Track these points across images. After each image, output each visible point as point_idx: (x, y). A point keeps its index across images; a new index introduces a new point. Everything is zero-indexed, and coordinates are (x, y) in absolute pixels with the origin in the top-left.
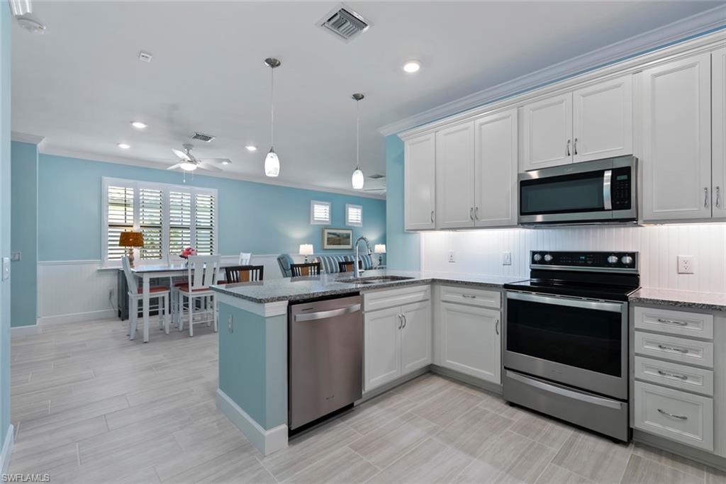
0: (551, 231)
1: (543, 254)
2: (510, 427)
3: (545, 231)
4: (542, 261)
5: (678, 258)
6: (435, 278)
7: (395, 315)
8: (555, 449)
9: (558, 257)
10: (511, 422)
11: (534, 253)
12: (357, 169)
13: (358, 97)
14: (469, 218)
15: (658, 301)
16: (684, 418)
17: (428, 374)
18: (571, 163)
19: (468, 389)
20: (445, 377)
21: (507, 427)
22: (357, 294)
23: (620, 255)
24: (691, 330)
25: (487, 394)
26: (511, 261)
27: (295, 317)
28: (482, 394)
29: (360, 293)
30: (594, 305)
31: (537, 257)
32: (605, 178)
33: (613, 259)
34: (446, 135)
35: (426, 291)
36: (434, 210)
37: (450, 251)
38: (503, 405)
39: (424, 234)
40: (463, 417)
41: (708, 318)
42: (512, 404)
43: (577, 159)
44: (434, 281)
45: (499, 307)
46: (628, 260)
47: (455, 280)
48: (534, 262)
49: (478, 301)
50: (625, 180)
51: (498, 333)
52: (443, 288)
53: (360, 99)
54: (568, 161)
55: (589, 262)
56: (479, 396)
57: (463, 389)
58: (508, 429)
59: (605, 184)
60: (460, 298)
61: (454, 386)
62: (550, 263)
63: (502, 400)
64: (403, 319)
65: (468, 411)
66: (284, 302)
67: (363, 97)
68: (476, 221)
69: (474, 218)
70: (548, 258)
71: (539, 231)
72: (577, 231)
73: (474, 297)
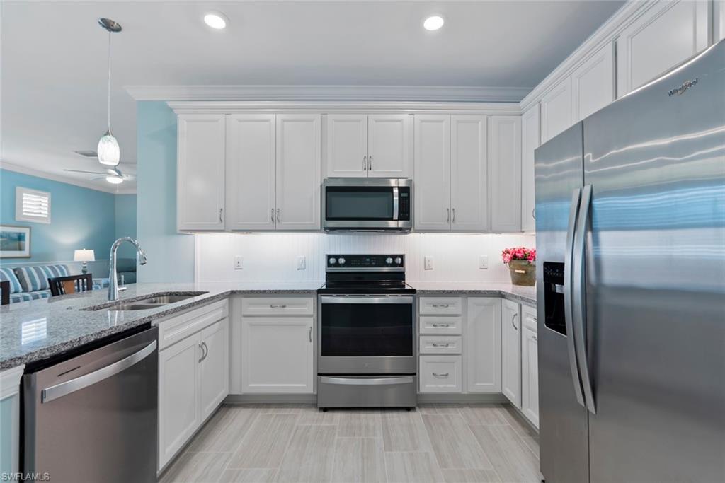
0: (341, 236)
1: (337, 257)
2: (337, 435)
3: (336, 236)
4: (337, 264)
5: (425, 259)
6: (235, 289)
7: (194, 345)
8: (379, 438)
9: (351, 260)
10: (334, 428)
11: (329, 257)
12: (107, 134)
13: (108, 25)
14: (270, 219)
15: (433, 291)
16: (447, 375)
17: (223, 409)
18: (366, 176)
19: (277, 409)
20: (246, 405)
21: (335, 435)
22: (147, 326)
23: (394, 257)
24: (451, 310)
25: (297, 407)
26: (305, 265)
27: (43, 393)
28: (293, 410)
29: (152, 325)
30: (376, 300)
31: (332, 261)
32: (394, 194)
33: (389, 261)
34: (240, 121)
35: (224, 307)
36: (223, 208)
37: (237, 256)
38: (318, 413)
39: (199, 237)
40: (291, 444)
41: (459, 300)
42: (325, 410)
43: (372, 174)
44: (233, 293)
45: (312, 313)
46: (399, 261)
47: (262, 289)
48: (329, 265)
49: (288, 310)
50: (405, 197)
51: (311, 341)
52: (245, 300)
53: (113, 30)
54: (364, 174)
55: (374, 264)
56: (291, 413)
57: (271, 411)
58: (336, 437)
59: (395, 198)
60: (267, 310)
61: (260, 413)
62: (343, 265)
63: (314, 409)
64: (204, 347)
65: (292, 435)
66: (17, 368)
67: (119, 29)
68: (276, 224)
69: (275, 219)
70: (342, 261)
71: (331, 236)
72: (357, 237)
73: (284, 307)
